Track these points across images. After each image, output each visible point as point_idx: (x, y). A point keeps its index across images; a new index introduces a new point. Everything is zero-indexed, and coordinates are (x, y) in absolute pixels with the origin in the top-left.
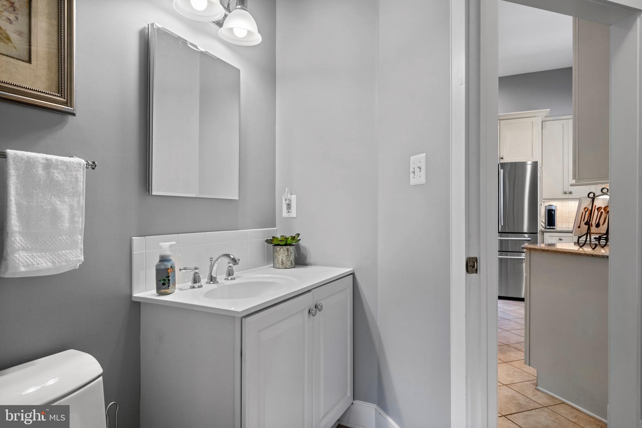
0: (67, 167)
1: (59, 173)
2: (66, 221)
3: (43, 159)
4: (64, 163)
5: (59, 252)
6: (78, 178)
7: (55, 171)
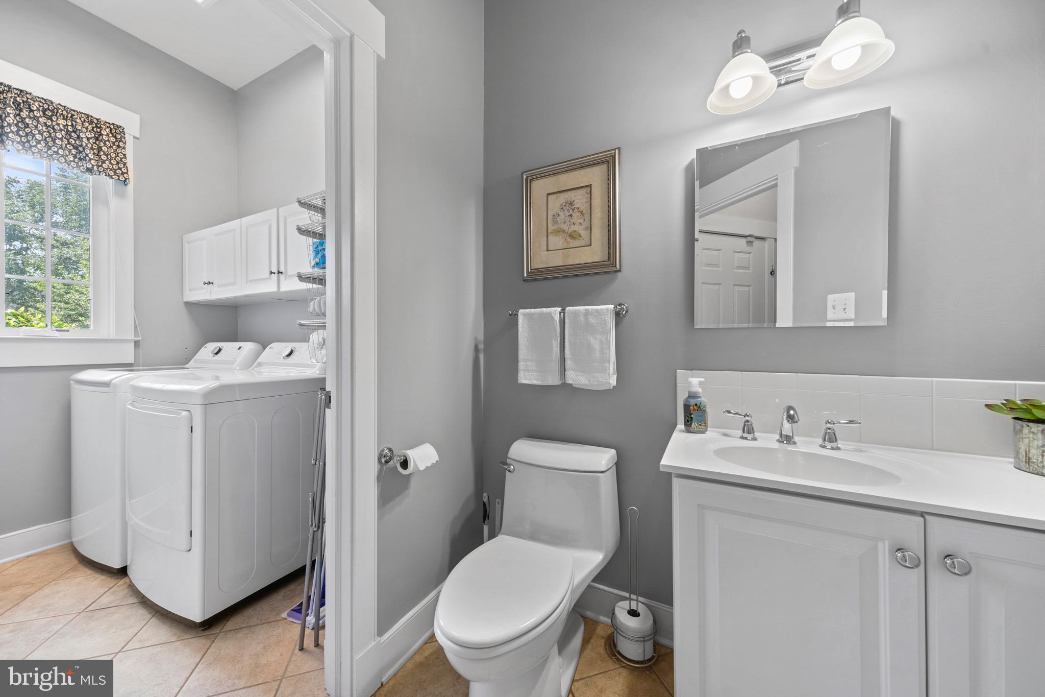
0: (599, 312)
1: (593, 318)
2: (597, 352)
3: (584, 310)
4: (597, 311)
5: (593, 374)
6: (606, 320)
7: (590, 317)
